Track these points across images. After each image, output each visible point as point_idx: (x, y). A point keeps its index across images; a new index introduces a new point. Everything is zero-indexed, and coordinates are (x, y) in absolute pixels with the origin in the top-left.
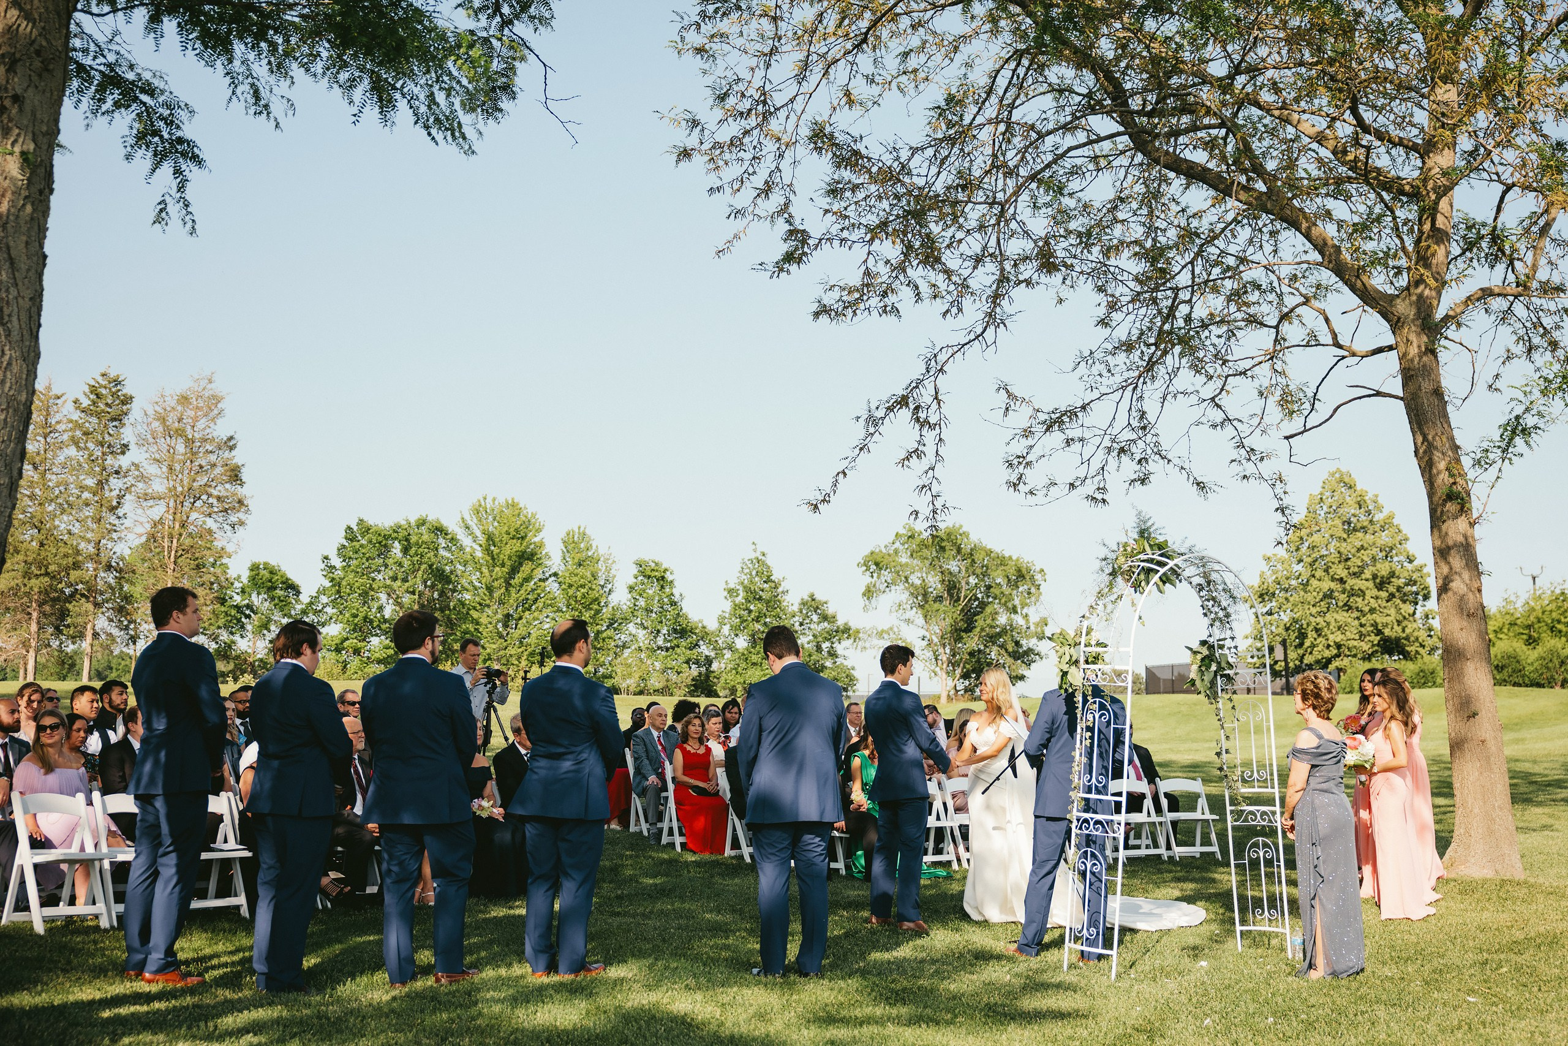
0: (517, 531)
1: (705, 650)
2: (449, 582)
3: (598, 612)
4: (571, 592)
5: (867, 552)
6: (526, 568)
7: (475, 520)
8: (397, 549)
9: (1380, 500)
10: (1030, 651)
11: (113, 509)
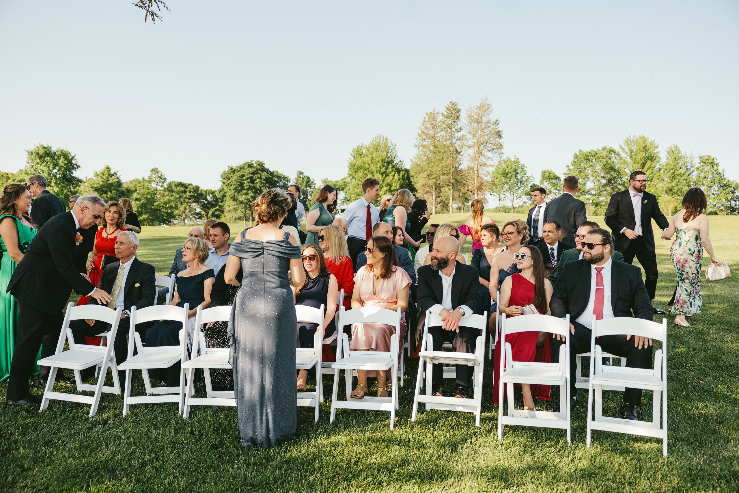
0: (644, 147)
6: (650, 163)
7: (626, 145)
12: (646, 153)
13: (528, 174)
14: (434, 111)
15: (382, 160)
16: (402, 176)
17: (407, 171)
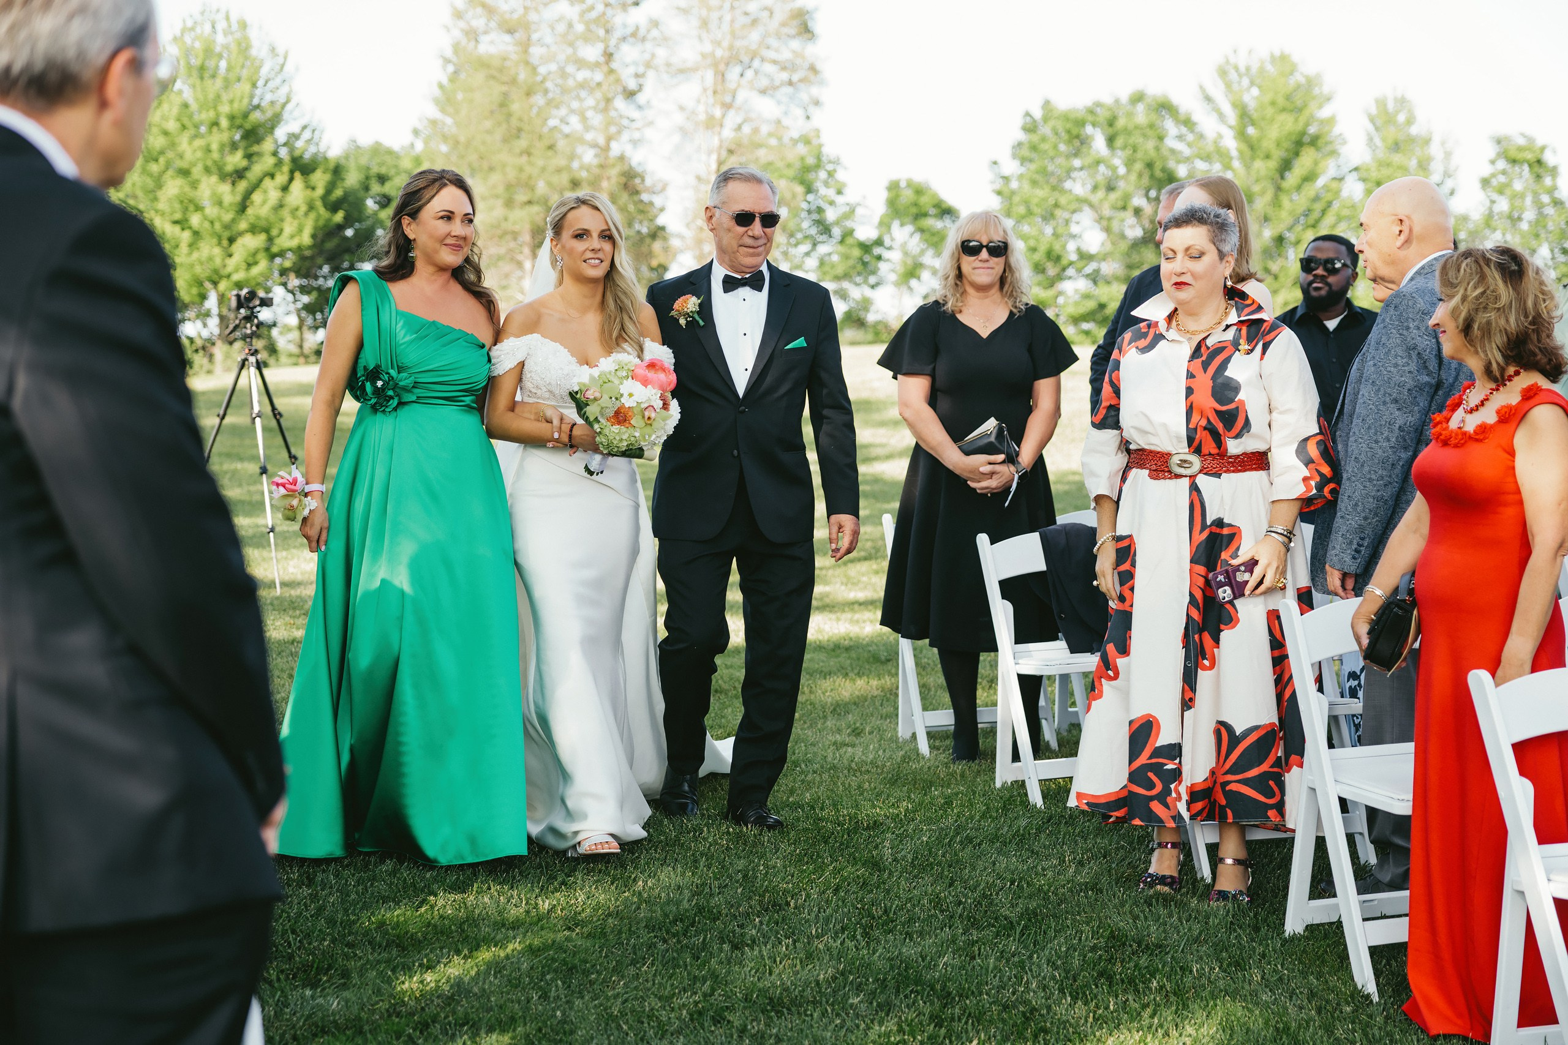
0: (1288, 98)
6: (1306, 160)
7: (1221, 86)
8: (1099, 143)
11: (630, 95)
12: (1296, 120)
13: (851, 196)
15: (232, 118)
16: (320, 191)
17: (337, 171)
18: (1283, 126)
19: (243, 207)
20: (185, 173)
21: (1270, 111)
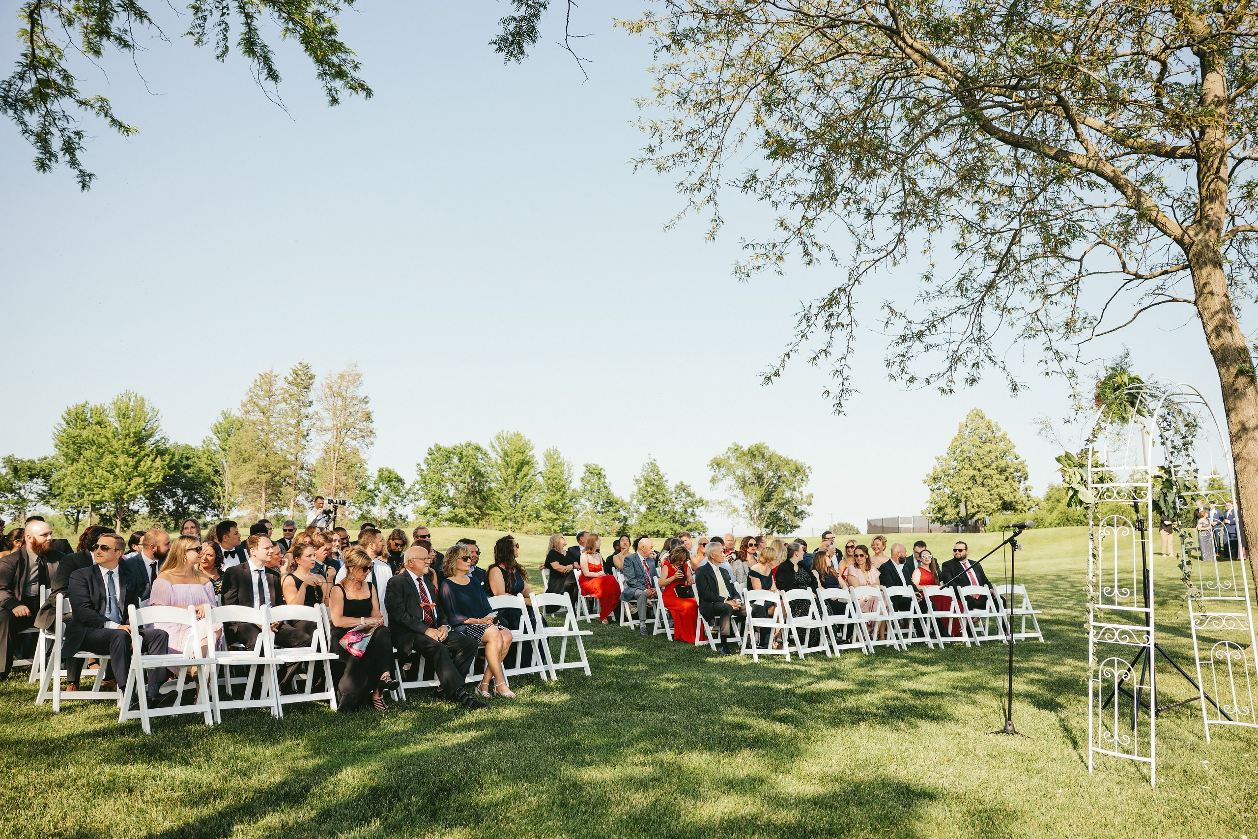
0: (519, 448)
1: (623, 513)
2: (483, 477)
3: (564, 493)
4: (549, 482)
5: (712, 458)
6: (525, 469)
7: (498, 443)
8: (455, 460)
9: (999, 425)
10: (802, 512)
11: (304, 437)
12: (522, 456)
13: (367, 473)
14: (271, 372)
15: (135, 433)
16: (167, 462)
17: (173, 455)
18: (518, 458)
19: (136, 467)
20: (112, 453)
21: (514, 452)
